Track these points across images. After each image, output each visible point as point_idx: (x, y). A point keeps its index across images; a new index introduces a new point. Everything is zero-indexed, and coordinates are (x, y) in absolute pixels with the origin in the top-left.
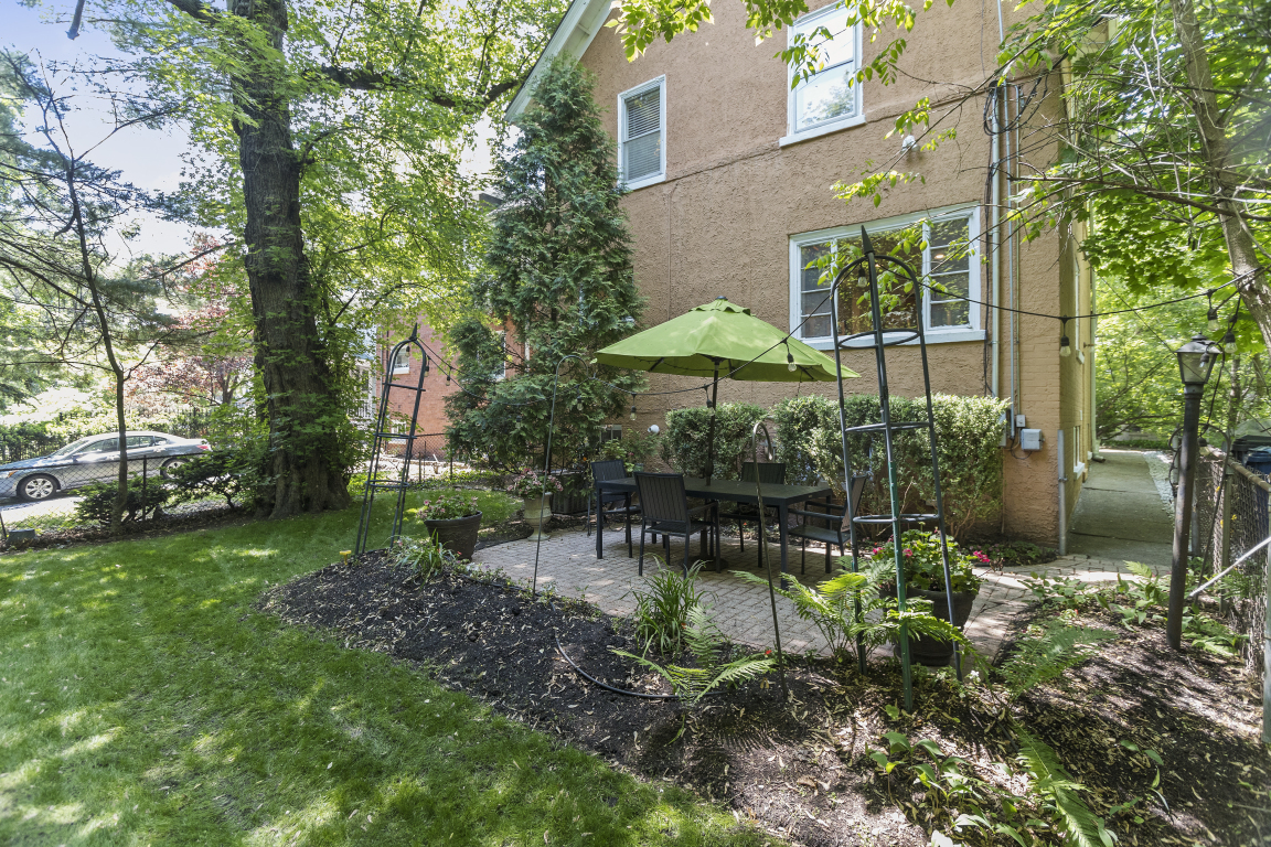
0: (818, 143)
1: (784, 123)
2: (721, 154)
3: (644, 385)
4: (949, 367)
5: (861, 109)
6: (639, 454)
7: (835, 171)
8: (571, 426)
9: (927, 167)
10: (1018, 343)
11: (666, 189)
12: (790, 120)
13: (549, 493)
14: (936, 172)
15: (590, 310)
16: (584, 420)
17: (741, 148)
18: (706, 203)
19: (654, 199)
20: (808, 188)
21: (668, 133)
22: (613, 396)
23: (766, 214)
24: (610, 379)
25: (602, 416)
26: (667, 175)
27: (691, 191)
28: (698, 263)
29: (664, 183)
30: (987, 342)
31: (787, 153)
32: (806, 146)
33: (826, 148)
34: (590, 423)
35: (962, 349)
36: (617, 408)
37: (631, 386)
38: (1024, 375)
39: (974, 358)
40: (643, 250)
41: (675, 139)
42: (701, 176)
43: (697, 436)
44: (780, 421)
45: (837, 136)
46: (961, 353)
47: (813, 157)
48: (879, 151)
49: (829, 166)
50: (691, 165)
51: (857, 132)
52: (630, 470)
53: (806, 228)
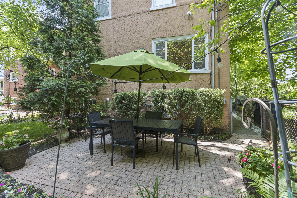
0: (161, 11)
1: (151, 4)
2: (130, 12)
3: (107, 84)
4: (200, 80)
5: (174, 2)
6: (105, 109)
7: (167, 20)
8: (77, 99)
9: (194, 21)
10: (219, 74)
11: (112, 21)
12: (152, 3)
13: (68, 127)
14: (196, 23)
15: (86, 54)
16: (83, 97)
17: (137, 10)
18: (125, 27)
19: (107, 24)
20: (158, 24)
21: (112, 3)
22: (95, 88)
23: (145, 32)
24: (93, 82)
25: (91, 95)
26: (112, 17)
27: (120, 23)
28: (123, 46)
29: (111, 19)
30: (211, 74)
31: (152, 13)
32: (157, 12)
33: (164, 13)
34: (86, 98)
35: (204, 75)
36: (96, 92)
37: (102, 84)
38: (221, 83)
39: (207, 78)
40: (103, 41)
41: (114, 5)
42: (124, 18)
43: (125, 102)
44: (154, 96)
45: (167, 9)
46: (203, 76)
47: (160, 15)
48: (180, 15)
49: (165, 18)
50: (120, 14)
51: (173, 9)
52: (102, 115)
53: (158, 37)
